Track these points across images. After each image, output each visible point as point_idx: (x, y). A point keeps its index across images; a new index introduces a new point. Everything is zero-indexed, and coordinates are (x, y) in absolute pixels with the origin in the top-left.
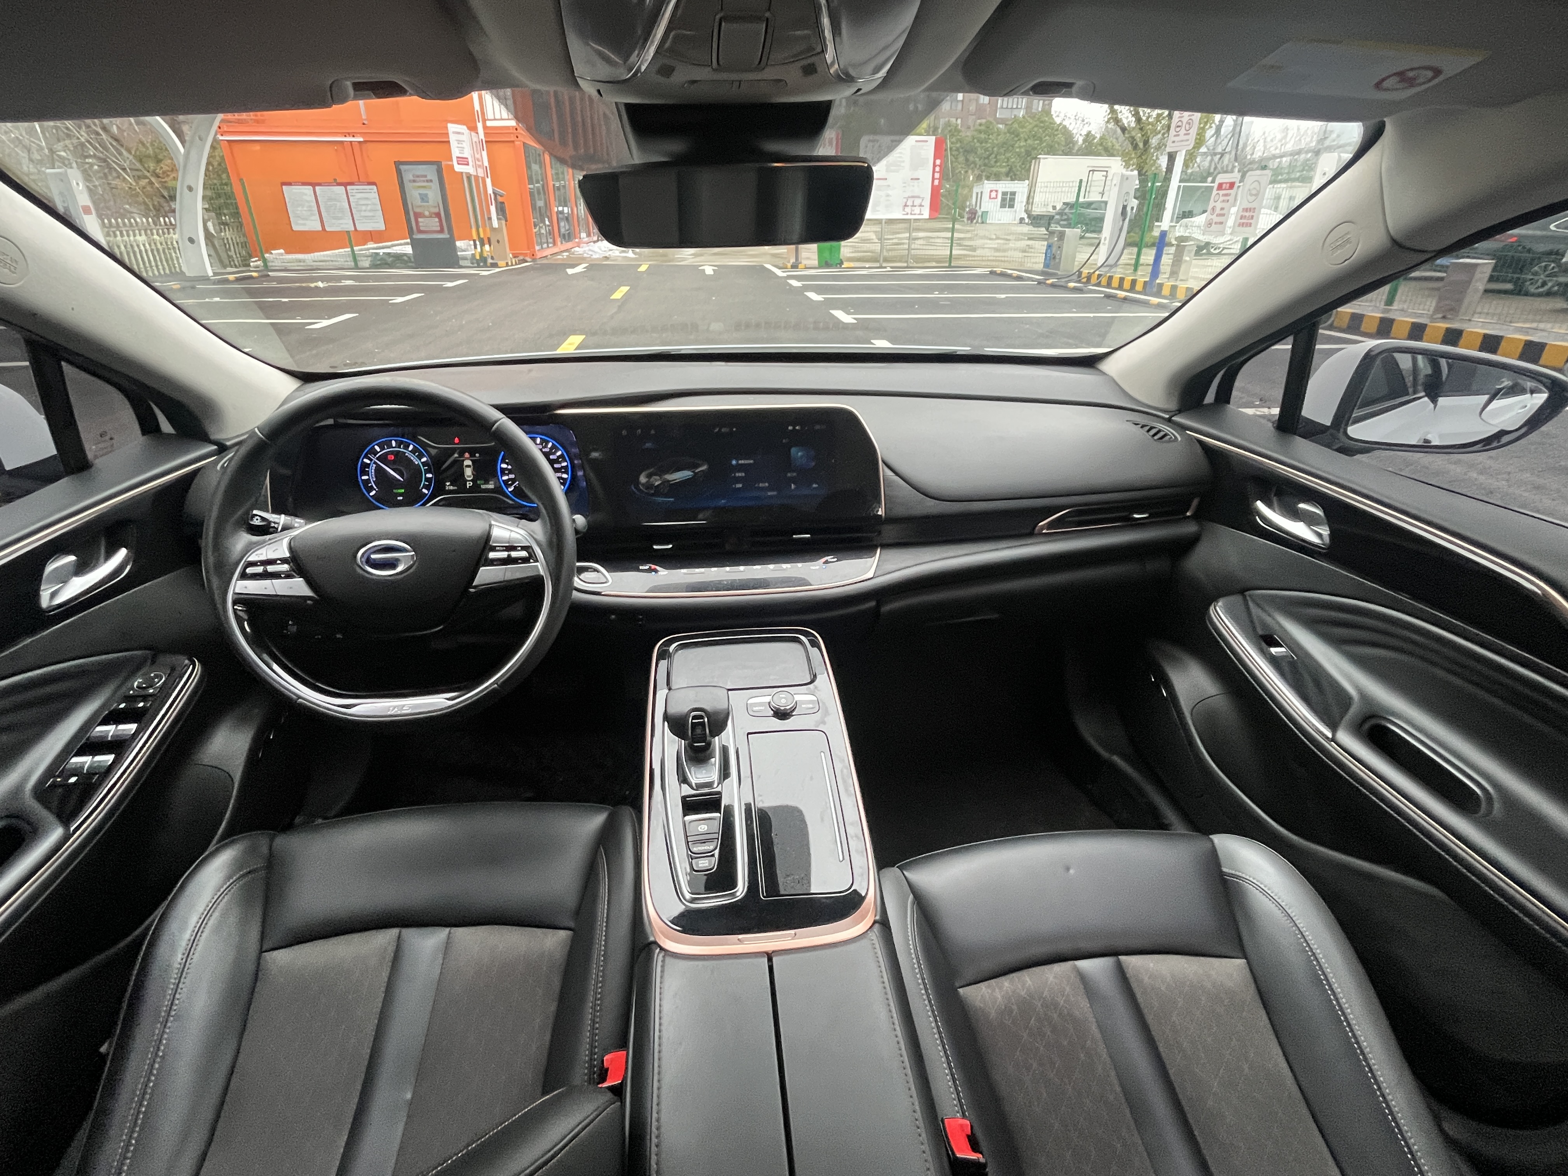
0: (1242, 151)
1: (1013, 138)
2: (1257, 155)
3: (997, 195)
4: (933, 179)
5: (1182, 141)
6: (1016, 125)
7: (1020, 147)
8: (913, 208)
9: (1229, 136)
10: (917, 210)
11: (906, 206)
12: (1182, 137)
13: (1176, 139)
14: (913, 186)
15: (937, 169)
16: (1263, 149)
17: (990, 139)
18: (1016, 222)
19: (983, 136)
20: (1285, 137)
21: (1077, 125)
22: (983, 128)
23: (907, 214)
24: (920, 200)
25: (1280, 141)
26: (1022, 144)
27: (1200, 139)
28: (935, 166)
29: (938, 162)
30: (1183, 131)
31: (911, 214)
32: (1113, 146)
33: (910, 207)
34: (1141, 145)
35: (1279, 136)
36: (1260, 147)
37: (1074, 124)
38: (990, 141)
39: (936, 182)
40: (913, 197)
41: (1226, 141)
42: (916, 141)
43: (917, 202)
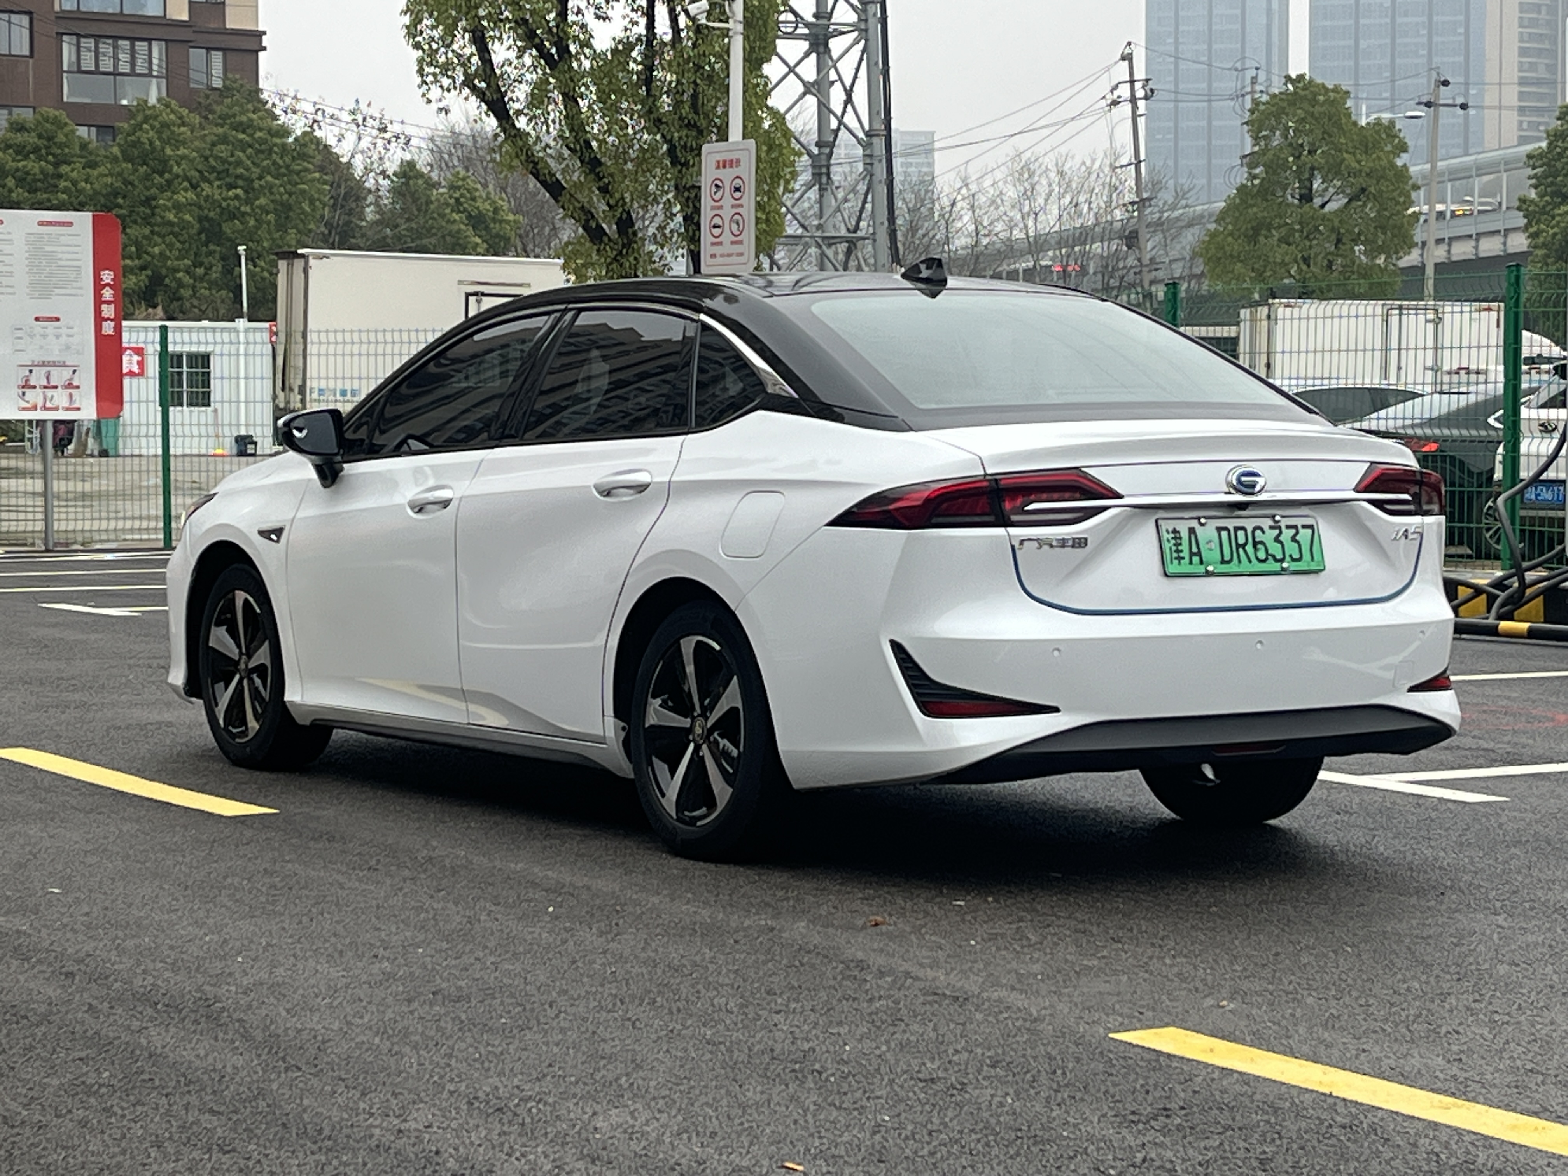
0: (913, 229)
1: (147, 177)
2: (960, 242)
3: (141, 364)
4: (99, 319)
5: (729, 255)
6: (148, 134)
7: (178, 207)
8: (50, 393)
9: (862, 187)
10: (60, 397)
11: (27, 385)
12: (727, 248)
13: (717, 250)
14: (44, 336)
15: (108, 294)
16: (972, 228)
17: (60, 176)
18: (226, 452)
19: (33, 165)
20: (1029, 194)
21: (365, 143)
22: (31, 139)
23: (35, 408)
24: (66, 374)
25: (1017, 205)
26: (185, 196)
27: (767, 220)
28: (99, 286)
29: (107, 277)
30: (727, 237)
31: (46, 409)
32: (496, 211)
33: (38, 390)
34: (610, 229)
35: (1011, 193)
36: (965, 222)
37: (351, 138)
38: (63, 184)
39: (108, 328)
40: (43, 364)
41: (854, 204)
42: (41, 223)
43: (59, 376)
